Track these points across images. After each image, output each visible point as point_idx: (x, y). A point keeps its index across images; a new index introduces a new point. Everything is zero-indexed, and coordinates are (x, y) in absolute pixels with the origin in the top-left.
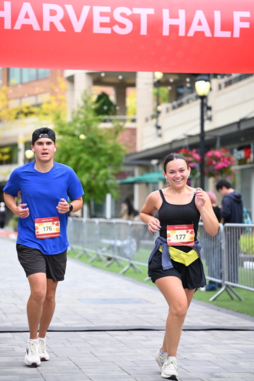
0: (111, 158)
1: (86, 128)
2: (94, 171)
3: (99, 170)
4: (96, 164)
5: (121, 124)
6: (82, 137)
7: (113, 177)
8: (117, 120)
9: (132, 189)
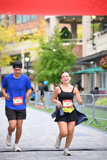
0: (69, 61)
1: (56, 46)
2: (60, 68)
3: (63, 67)
4: (62, 64)
5: (74, 43)
6: (54, 50)
7: (70, 71)
8: (72, 41)
9: (80, 77)
